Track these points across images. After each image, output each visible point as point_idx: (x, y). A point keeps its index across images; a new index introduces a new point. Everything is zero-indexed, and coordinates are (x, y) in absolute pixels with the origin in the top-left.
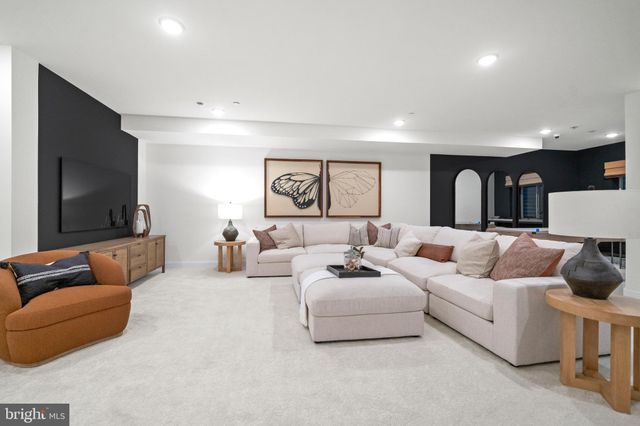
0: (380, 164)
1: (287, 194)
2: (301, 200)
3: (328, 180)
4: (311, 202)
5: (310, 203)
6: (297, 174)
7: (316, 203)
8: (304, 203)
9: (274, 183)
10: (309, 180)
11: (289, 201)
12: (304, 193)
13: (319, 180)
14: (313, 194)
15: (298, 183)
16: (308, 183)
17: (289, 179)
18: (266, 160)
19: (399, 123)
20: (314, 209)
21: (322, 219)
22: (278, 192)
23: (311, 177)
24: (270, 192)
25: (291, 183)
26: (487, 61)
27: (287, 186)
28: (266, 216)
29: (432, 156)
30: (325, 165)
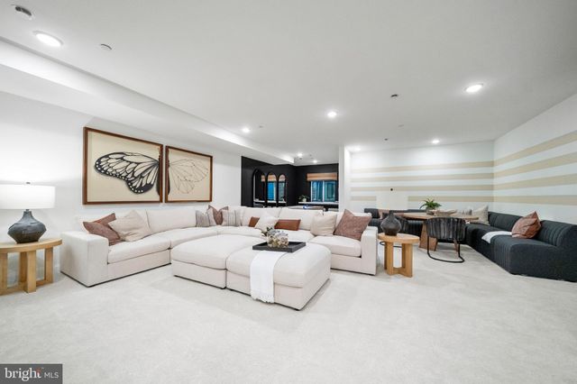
0: (211, 157)
1: (118, 176)
2: (137, 184)
3: (167, 166)
5: (148, 187)
6: (132, 155)
7: (154, 188)
8: (140, 188)
9: (99, 160)
10: (146, 163)
11: (122, 184)
12: (141, 176)
13: (159, 164)
14: (151, 178)
15: (133, 165)
16: (146, 165)
17: (122, 159)
18: (87, 130)
19: (246, 130)
20: (152, 194)
21: (161, 204)
22: (105, 173)
23: (149, 160)
24: (92, 172)
25: (125, 164)
27: (120, 167)
28: (86, 202)
29: (243, 157)
30: (165, 150)
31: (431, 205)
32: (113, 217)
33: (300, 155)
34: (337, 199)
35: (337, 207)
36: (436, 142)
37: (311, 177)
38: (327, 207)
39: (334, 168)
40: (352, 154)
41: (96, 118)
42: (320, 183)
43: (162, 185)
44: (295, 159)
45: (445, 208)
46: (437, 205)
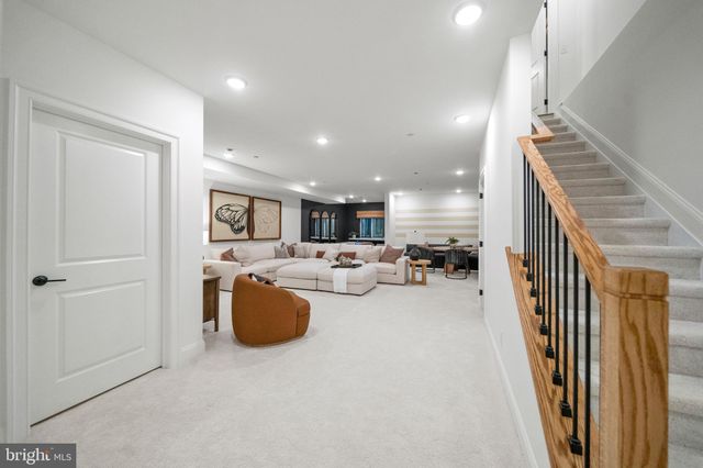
0: (280, 202)
1: (226, 222)
2: (236, 226)
3: (253, 212)
4: (243, 228)
5: (241, 230)
6: (234, 205)
8: (238, 229)
9: (217, 211)
10: (241, 211)
11: (227, 227)
12: (238, 221)
13: (248, 211)
14: (244, 222)
15: (234, 213)
16: (240, 213)
17: (229, 209)
18: (212, 191)
19: (313, 184)
20: (244, 234)
21: (250, 241)
22: (219, 219)
23: (243, 208)
24: (214, 219)
25: (230, 212)
26: (378, 179)
27: (227, 215)
28: (210, 241)
29: (303, 200)
30: (252, 200)
31: (453, 241)
32: (231, 251)
33: (351, 197)
34: (383, 236)
35: (382, 242)
36: (459, 191)
37: (361, 214)
38: (375, 243)
39: (380, 206)
40: (396, 197)
41: (216, 182)
42: (369, 220)
43: (251, 228)
44: (347, 199)
45: (461, 243)
46: (457, 241)
